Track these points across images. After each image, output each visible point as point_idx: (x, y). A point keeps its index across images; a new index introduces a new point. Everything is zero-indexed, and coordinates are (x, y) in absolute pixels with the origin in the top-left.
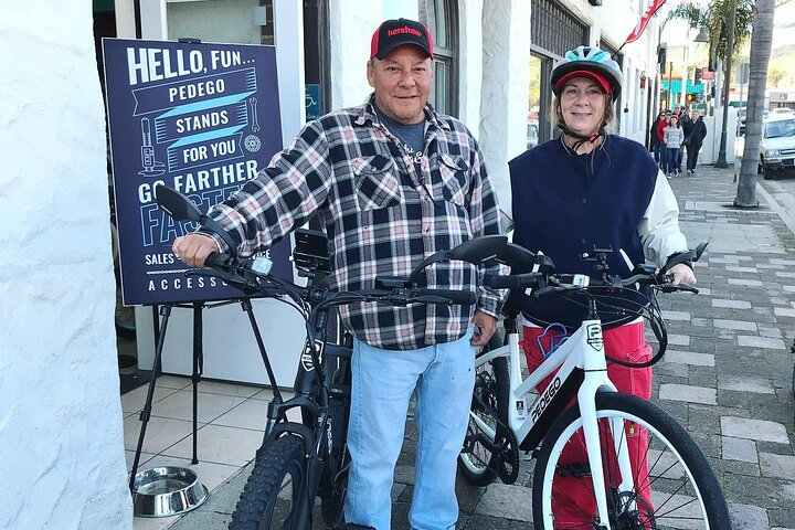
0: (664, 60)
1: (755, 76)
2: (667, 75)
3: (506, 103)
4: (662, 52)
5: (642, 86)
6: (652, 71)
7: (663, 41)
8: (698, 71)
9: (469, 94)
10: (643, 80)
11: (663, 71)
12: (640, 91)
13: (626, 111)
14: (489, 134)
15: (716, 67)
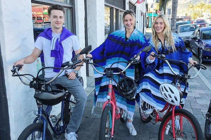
0: (148, 8)
1: (173, 13)
2: (148, 11)
3: (96, 22)
4: (147, 5)
5: (142, 15)
6: (144, 11)
7: (147, 2)
8: (156, 10)
9: (79, 21)
10: (142, 13)
11: (147, 11)
12: (141, 16)
13: (137, 22)
14: (91, 33)
15: (161, 9)
